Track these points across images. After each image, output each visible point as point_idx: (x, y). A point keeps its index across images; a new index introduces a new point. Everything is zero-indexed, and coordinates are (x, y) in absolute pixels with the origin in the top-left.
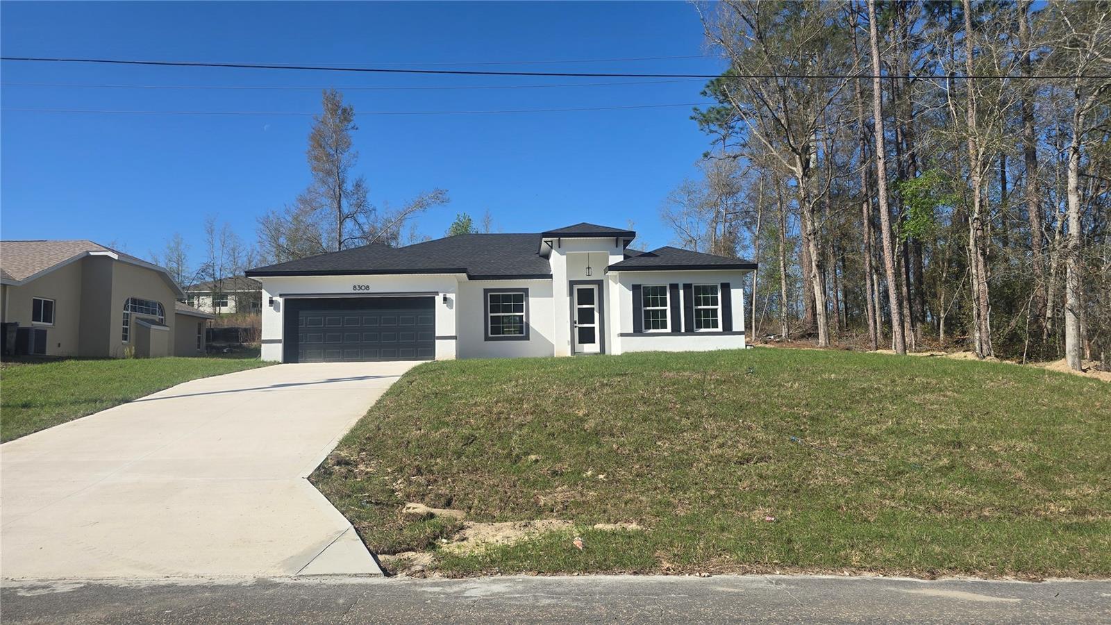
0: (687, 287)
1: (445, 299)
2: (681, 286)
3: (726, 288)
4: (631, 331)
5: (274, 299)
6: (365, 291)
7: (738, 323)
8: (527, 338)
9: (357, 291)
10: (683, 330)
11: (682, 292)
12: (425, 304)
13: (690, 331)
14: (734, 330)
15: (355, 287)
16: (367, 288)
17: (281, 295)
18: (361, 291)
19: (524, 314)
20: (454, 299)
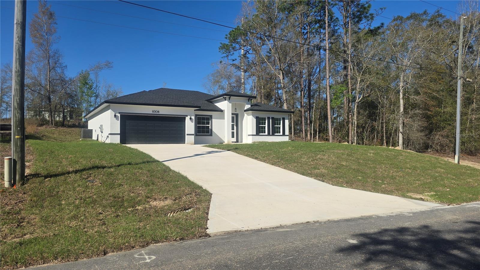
1: (191, 118)
2: (271, 118)
3: (284, 119)
4: (255, 134)
5: (117, 114)
6: (158, 113)
7: (287, 132)
8: (211, 135)
9: (154, 113)
10: (271, 134)
11: (271, 120)
12: (181, 120)
13: (273, 134)
14: (286, 134)
15: (153, 111)
16: (158, 112)
17: (119, 113)
18: (156, 113)
19: (210, 125)
20: (194, 119)
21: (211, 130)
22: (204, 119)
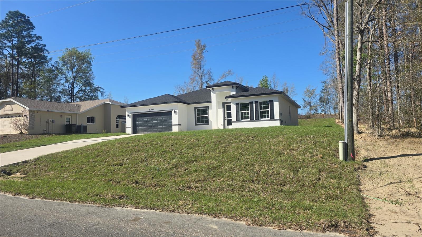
0: (256, 102)
1: (175, 112)
2: (254, 102)
3: (272, 102)
4: (236, 121)
5: (129, 114)
6: (153, 111)
7: (277, 116)
8: (208, 124)
9: (150, 111)
10: (255, 119)
11: (254, 105)
12: (169, 114)
14: (275, 119)
15: (150, 109)
16: (153, 109)
17: (131, 113)
18: (151, 111)
19: (208, 115)
20: (177, 112)
21: (209, 119)
22: (202, 110)
